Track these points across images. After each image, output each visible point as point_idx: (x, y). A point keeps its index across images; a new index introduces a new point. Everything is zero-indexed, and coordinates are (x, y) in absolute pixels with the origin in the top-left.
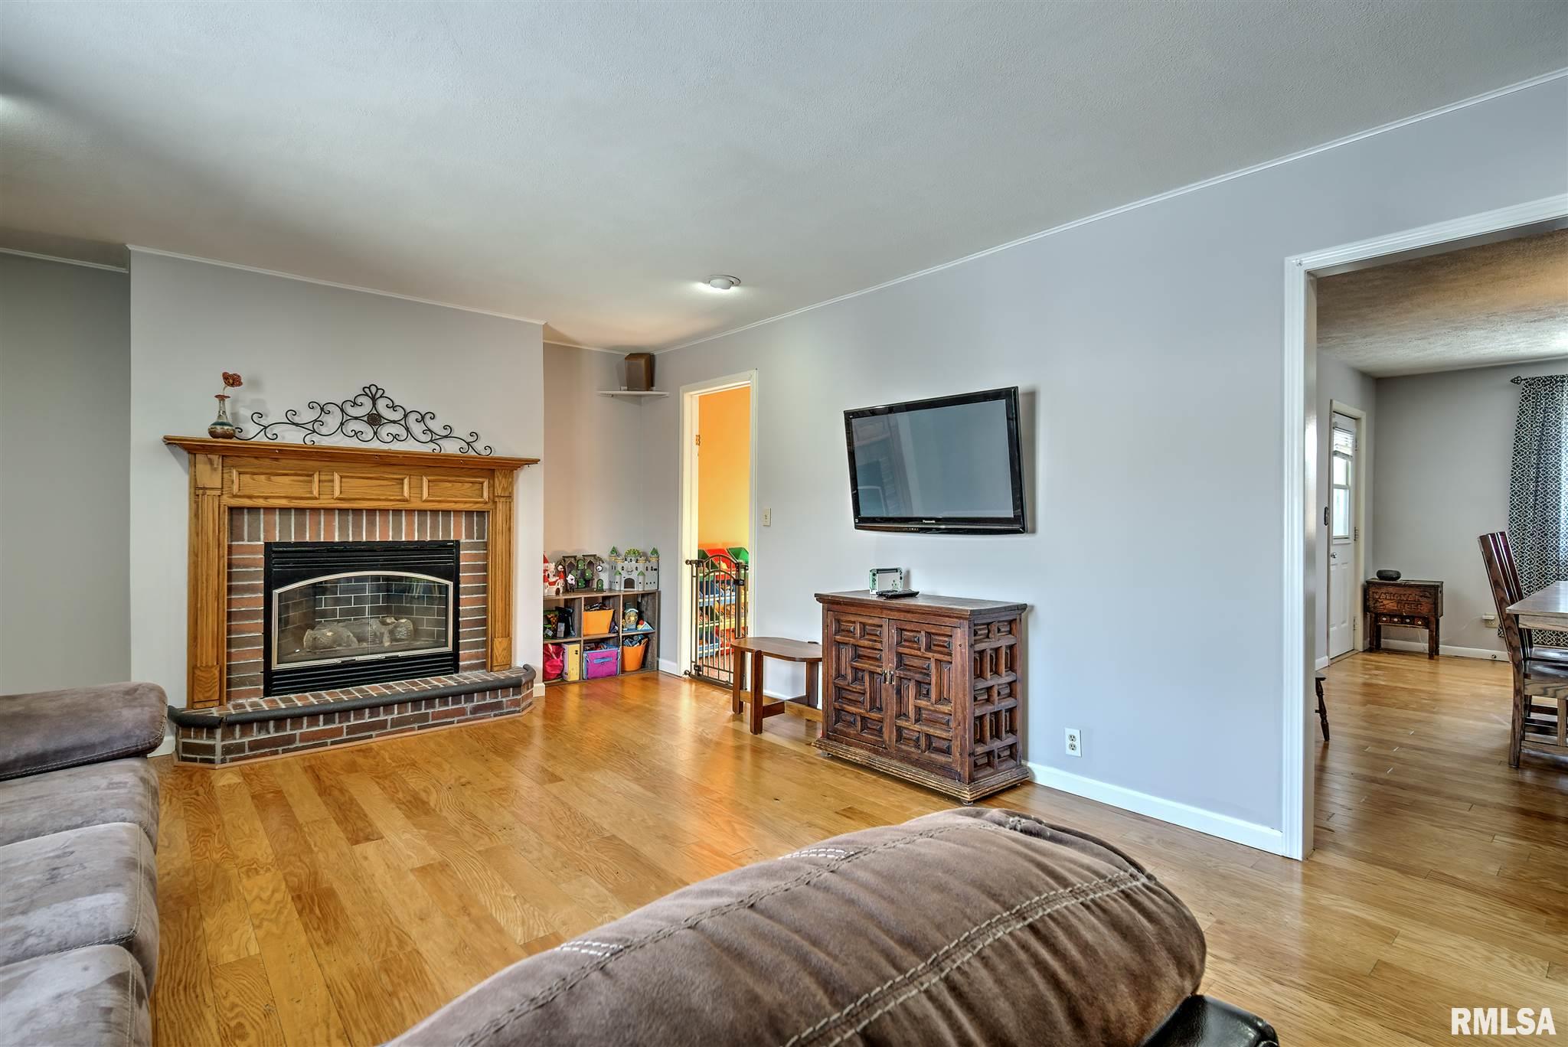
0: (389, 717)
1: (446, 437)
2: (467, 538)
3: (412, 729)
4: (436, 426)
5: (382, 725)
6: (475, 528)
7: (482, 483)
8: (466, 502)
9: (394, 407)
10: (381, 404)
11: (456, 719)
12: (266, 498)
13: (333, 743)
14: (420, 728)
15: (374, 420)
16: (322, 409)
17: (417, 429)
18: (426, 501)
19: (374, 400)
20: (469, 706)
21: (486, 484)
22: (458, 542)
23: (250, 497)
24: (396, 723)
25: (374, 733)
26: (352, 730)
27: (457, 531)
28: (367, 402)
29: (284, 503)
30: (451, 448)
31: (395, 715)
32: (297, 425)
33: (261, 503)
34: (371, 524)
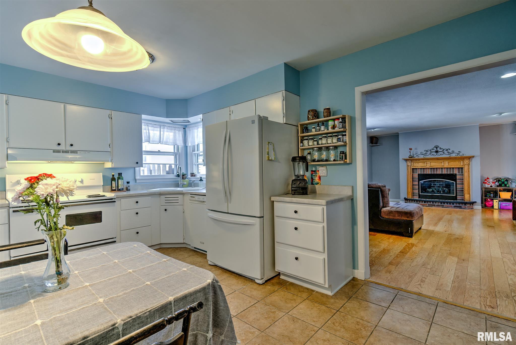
0: (436, 204)
1: (452, 153)
2: (458, 173)
3: (441, 207)
4: (450, 151)
5: (435, 205)
6: (460, 171)
7: (461, 162)
8: (457, 166)
9: (441, 149)
10: (438, 148)
11: (450, 207)
12: (418, 167)
13: (426, 206)
14: (442, 207)
15: (437, 152)
16: (427, 151)
17: (446, 152)
18: (447, 166)
19: (437, 148)
20: (453, 206)
21: (462, 162)
22: (456, 174)
23: (415, 167)
24: (437, 205)
25: (433, 206)
26: (429, 205)
27: (456, 172)
28: (435, 149)
29: (420, 167)
30: (453, 155)
31: (437, 204)
32: (422, 154)
33: (417, 167)
34: (437, 171)
